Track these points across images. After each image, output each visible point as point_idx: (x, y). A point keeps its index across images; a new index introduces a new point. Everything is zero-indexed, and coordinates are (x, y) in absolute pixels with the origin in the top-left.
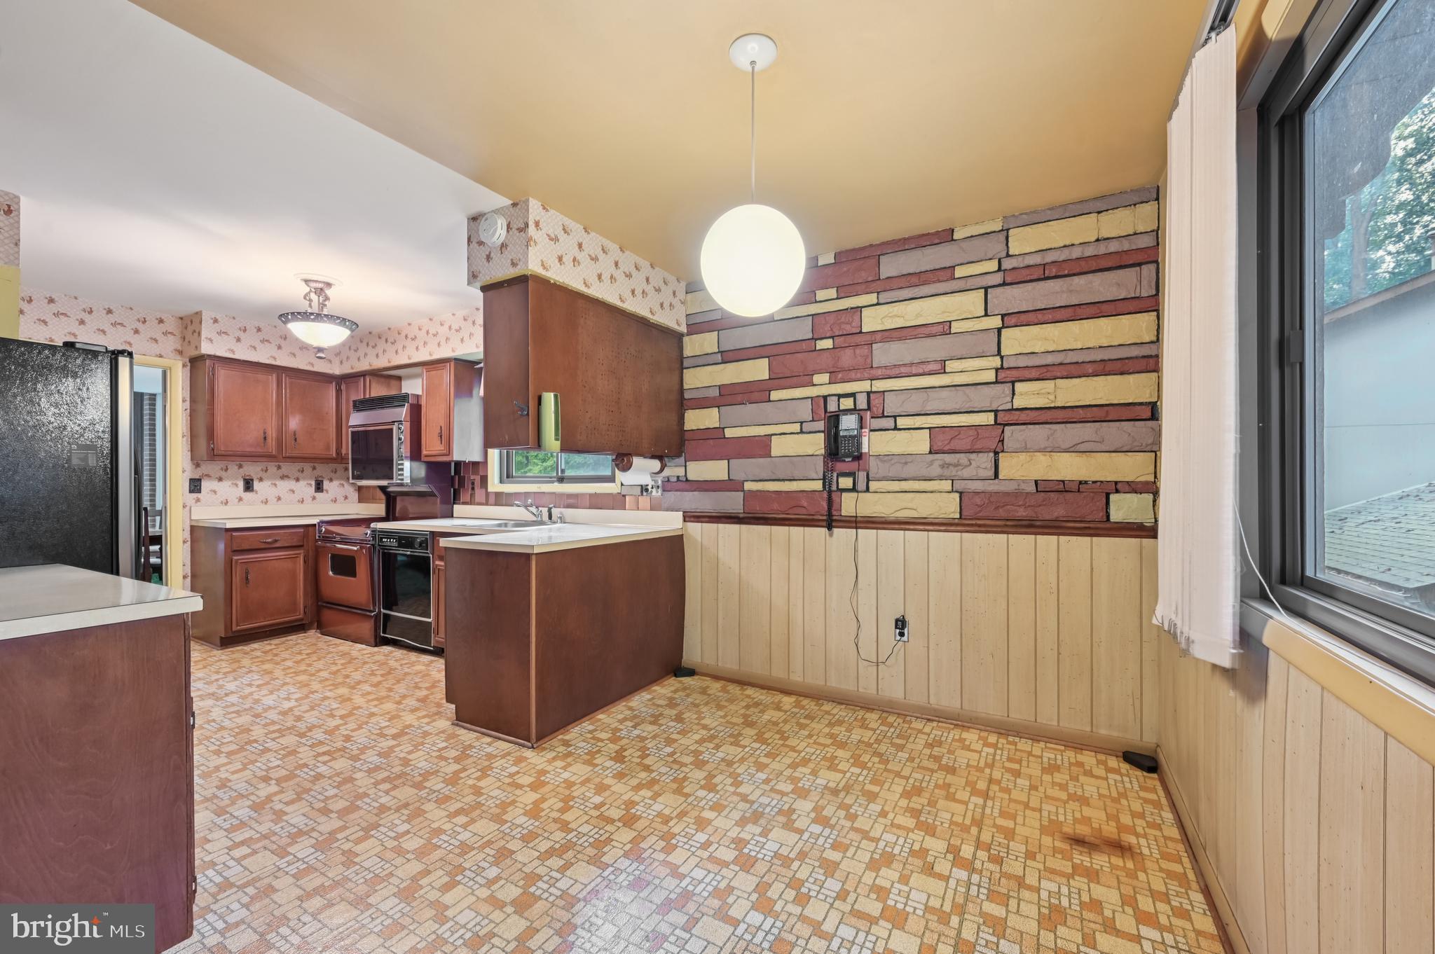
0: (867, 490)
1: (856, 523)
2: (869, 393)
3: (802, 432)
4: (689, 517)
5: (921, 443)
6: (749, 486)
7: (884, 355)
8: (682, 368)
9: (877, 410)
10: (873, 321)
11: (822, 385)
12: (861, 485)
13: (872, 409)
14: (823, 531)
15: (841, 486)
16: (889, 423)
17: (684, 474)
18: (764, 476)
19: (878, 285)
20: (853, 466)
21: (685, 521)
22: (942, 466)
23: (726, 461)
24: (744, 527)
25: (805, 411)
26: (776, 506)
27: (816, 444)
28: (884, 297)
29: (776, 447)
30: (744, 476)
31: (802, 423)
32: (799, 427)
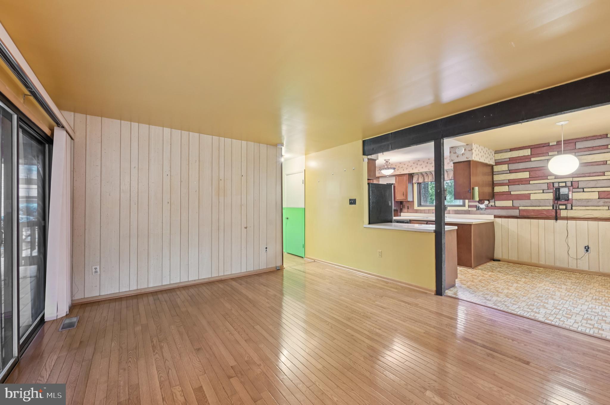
0: (572, 209)
1: (567, 218)
2: (572, 182)
3: (543, 192)
4: (495, 217)
5: (595, 196)
6: (520, 208)
8: (493, 175)
9: (575, 186)
11: (551, 179)
12: (569, 208)
13: (573, 186)
14: (553, 221)
15: (560, 208)
16: (580, 190)
17: (494, 204)
18: (528, 205)
19: (575, 151)
20: (566, 202)
22: (604, 202)
23: (512, 201)
24: (519, 220)
25: (545, 187)
26: (532, 214)
27: (550, 196)
28: (578, 154)
29: (533, 197)
30: (518, 205)
31: (543, 190)
32: (542, 191)
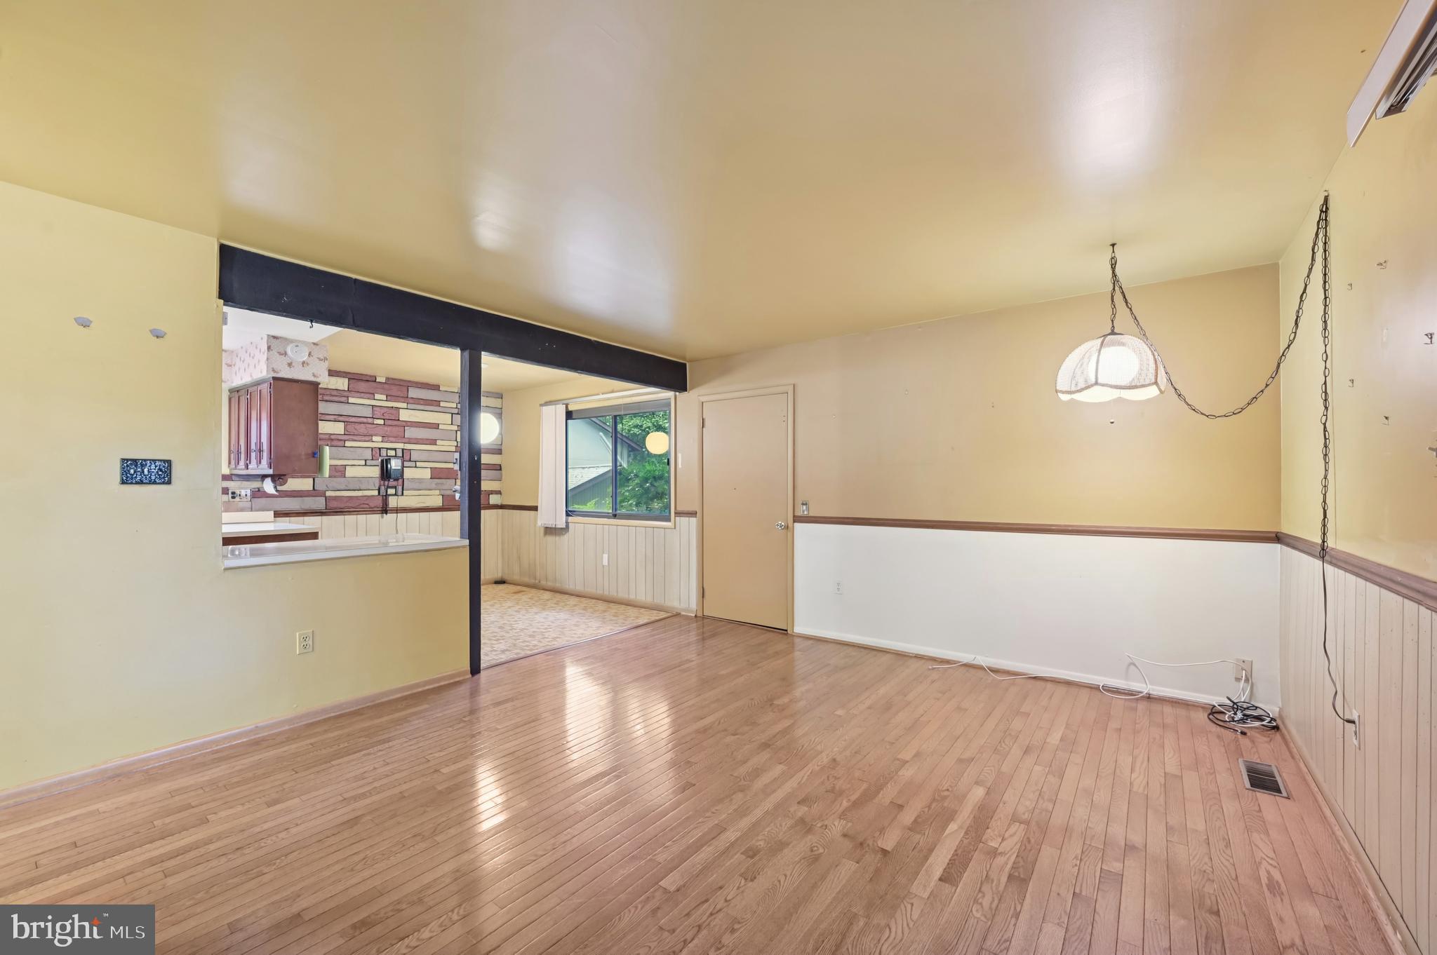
0: (403, 494)
1: (397, 510)
2: (403, 450)
3: (366, 465)
4: (277, 514)
5: (427, 474)
6: (328, 494)
7: (410, 433)
9: (407, 457)
10: (405, 415)
11: (377, 441)
12: (400, 492)
13: (405, 456)
14: (377, 517)
15: (388, 493)
16: (413, 464)
18: (342, 488)
19: (406, 399)
20: (395, 483)
21: (275, 517)
22: (436, 484)
23: (313, 479)
24: (325, 518)
25: (368, 454)
26: (348, 504)
27: (375, 472)
28: (410, 406)
29: (350, 472)
30: (325, 488)
31: (366, 460)
32: (363, 463)
